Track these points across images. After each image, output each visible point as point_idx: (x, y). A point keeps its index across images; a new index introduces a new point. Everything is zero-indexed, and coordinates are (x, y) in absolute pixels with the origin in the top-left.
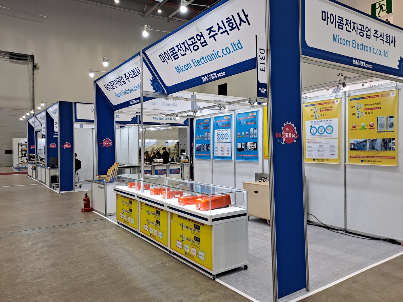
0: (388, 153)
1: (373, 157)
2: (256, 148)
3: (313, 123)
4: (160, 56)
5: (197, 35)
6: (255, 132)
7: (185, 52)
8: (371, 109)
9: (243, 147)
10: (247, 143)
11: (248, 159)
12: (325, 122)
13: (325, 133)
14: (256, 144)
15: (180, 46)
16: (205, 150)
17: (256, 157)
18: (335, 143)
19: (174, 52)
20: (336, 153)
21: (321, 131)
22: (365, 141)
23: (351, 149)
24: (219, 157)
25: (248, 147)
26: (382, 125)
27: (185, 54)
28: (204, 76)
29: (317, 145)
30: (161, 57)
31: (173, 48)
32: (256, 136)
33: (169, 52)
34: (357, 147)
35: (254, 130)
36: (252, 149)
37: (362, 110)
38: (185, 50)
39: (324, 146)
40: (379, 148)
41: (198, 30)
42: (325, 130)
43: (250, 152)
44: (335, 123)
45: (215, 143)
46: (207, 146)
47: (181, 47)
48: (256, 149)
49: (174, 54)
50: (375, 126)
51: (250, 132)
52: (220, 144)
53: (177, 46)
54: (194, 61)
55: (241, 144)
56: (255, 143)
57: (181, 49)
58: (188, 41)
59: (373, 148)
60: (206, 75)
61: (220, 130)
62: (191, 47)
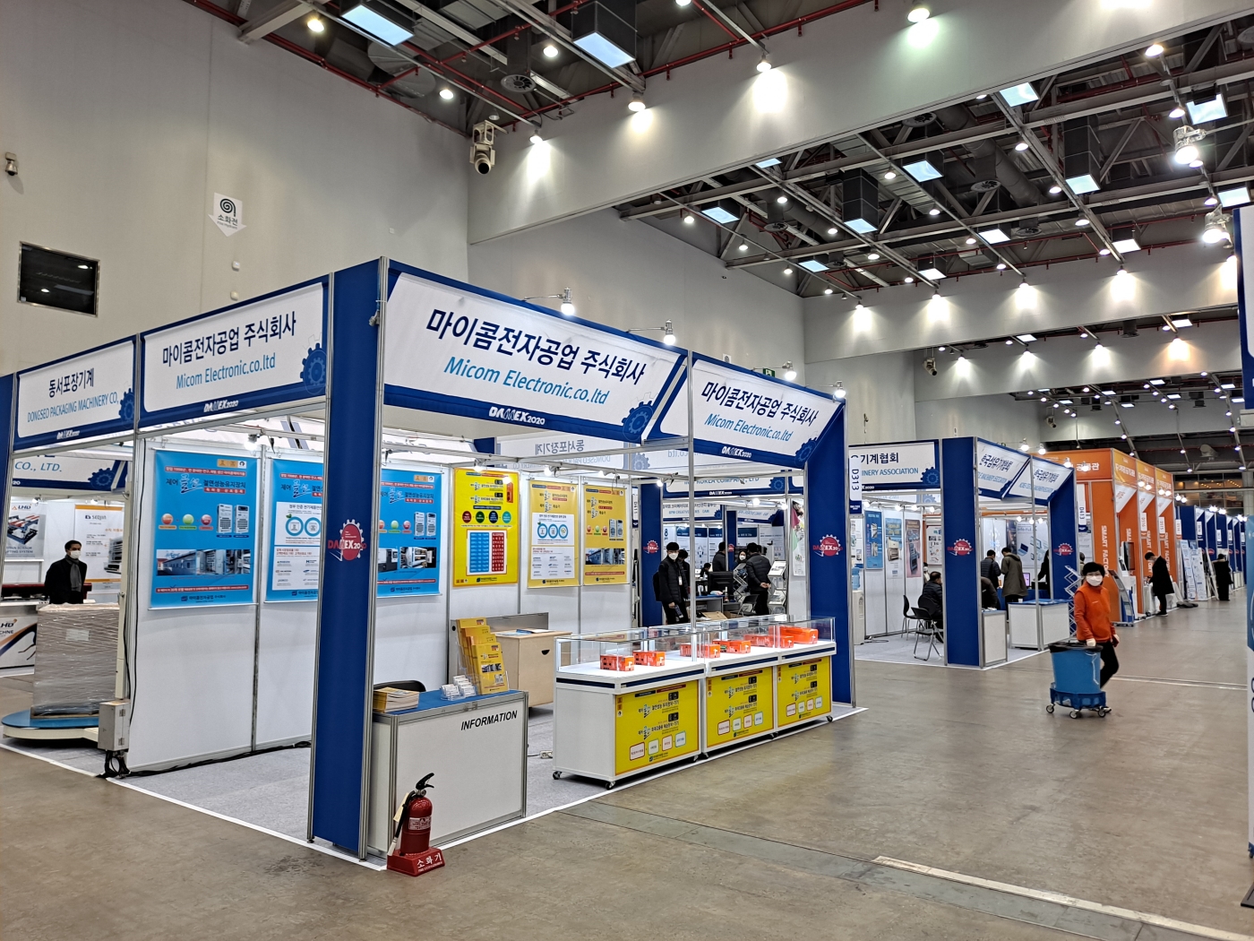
0: (618, 568)
1: (606, 573)
2: (431, 562)
3: (543, 518)
4: (709, 383)
5: (777, 401)
6: (429, 523)
7: (745, 407)
8: (605, 508)
9: (394, 560)
10: (406, 549)
11: (410, 589)
12: (558, 519)
13: (558, 537)
14: (431, 552)
15: (749, 395)
16: (219, 571)
17: (433, 585)
18: (571, 552)
19: (735, 396)
20: (573, 569)
21: (553, 533)
22: (599, 551)
23: (588, 563)
24: (294, 593)
25: (409, 560)
26: (612, 531)
27: (742, 408)
28: (728, 446)
29: (548, 556)
30: (710, 386)
31: (739, 391)
32: (434, 534)
33: (731, 391)
34: (592, 560)
35: (426, 517)
36: (421, 564)
37: (596, 507)
38: (748, 404)
39: (558, 557)
40: (611, 562)
41: (782, 398)
42: (558, 531)
43: (416, 572)
44: (570, 520)
45: (276, 548)
46: (228, 555)
47: (748, 398)
48: (434, 564)
49: (733, 398)
50: (608, 532)
51: (417, 522)
52: (301, 550)
53: (745, 393)
54: (741, 423)
55: (389, 553)
56: (429, 549)
57: (746, 399)
58: (763, 398)
59: (606, 561)
60: (732, 446)
61: (304, 504)
62: (759, 407)
